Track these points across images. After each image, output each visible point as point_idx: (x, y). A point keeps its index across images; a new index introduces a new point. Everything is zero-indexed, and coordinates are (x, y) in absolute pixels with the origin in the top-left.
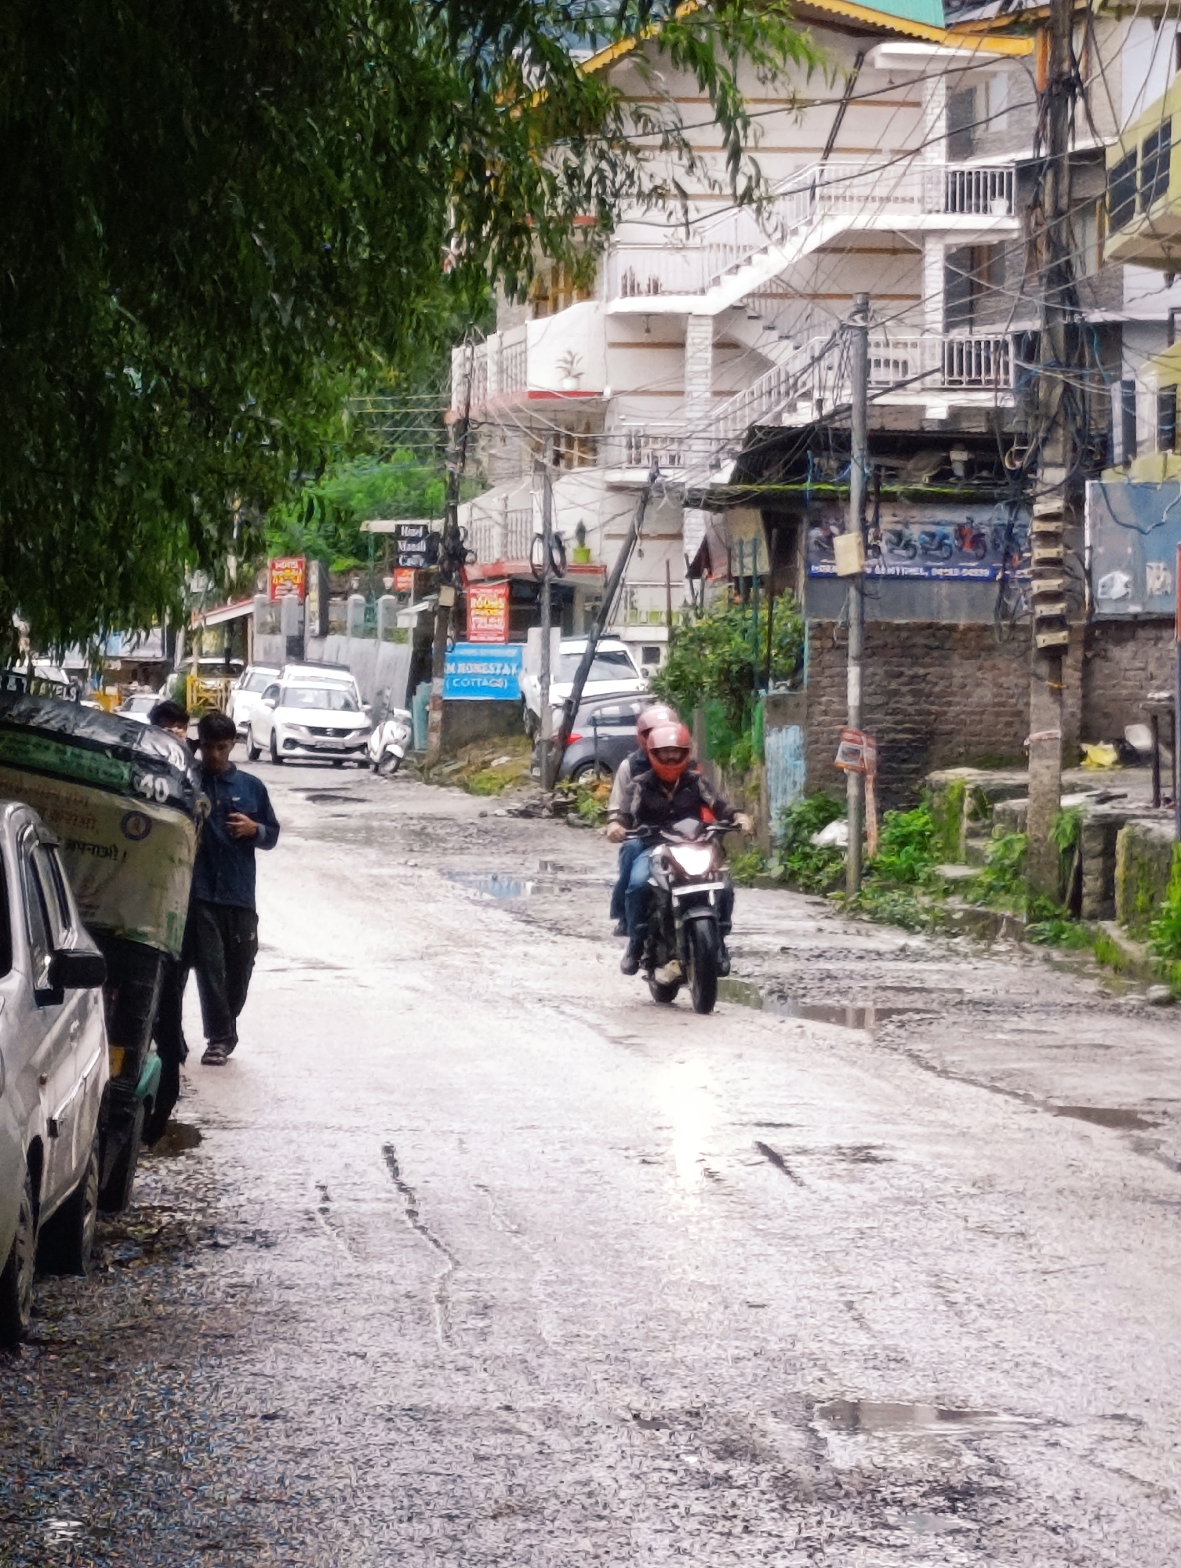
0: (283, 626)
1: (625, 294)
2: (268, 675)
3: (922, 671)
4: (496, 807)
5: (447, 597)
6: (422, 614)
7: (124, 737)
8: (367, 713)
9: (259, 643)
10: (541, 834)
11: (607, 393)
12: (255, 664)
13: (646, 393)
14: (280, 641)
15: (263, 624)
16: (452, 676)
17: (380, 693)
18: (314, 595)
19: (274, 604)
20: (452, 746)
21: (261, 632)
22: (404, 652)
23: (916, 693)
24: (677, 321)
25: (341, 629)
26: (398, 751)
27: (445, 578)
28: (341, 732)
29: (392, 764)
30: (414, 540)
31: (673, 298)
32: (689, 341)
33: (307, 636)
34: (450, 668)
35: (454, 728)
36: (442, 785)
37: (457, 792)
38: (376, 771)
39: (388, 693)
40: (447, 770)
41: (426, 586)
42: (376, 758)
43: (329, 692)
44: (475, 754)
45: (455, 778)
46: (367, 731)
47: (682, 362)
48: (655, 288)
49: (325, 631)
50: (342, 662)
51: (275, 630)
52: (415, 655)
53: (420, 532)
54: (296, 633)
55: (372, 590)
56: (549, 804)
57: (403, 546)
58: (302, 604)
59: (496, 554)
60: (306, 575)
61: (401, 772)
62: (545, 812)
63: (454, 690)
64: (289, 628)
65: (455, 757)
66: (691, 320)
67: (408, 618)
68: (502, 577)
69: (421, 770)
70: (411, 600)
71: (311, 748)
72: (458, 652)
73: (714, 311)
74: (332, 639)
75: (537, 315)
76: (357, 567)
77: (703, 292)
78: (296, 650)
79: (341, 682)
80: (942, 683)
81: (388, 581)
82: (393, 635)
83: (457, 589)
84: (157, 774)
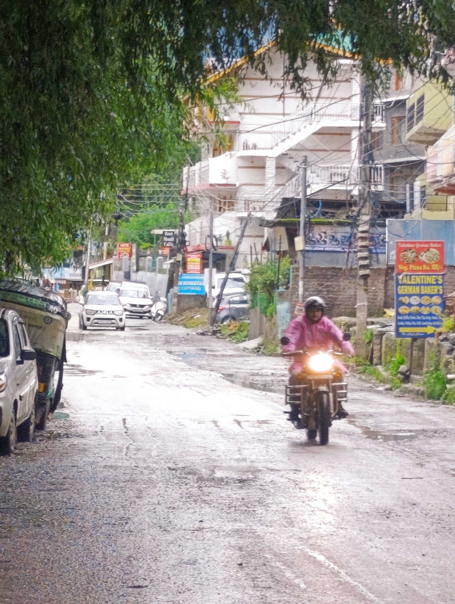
0: (123, 268)
1: (244, 149)
2: (116, 285)
3: (329, 283)
4: (192, 332)
5: (179, 257)
6: (171, 263)
7: (45, 295)
8: (152, 299)
9: (114, 274)
10: (206, 341)
11: (238, 185)
12: (113, 281)
13: (251, 185)
14: (122, 273)
15: (116, 267)
16: (181, 286)
17: (157, 292)
18: (134, 256)
19: (120, 259)
20: (181, 311)
21: (115, 270)
22: (166, 277)
23: (328, 291)
24: (263, 159)
25: (143, 269)
26: (162, 313)
27: (179, 251)
28: (142, 306)
29: (160, 317)
30: (169, 237)
31: (262, 150)
32: (267, 167)
33: (131, 272)
34: (180, 283)
35: (182, 304)
36: (176, 325)
37: (181, 327)
38: (154, 320)
39: (159, 292)
40: (179, 320)
41: (173, 254)
42: (154, 315)
43: (138, 292)
44: (188, 314)
45: (181, 323)
46: (151, 306)
47: (264, 173)
48: (255, 147)
49: (138, 270)
50: (144, 281)
51: (120, 269)
52: (169, 278)
53: (171, 234)
54: (128, 270)
55: (155, 255)
56: (211, 331)
57: (166, 239)
58: (130, 260)
59: (198, 242)
60: (131, 250)
61: (163, 321)
62: (210, 334)
63: (181, 291)
64: (125, 269)
65: (181, 315)
66: (268, 159)
67: (167, 265)
68: (199, 250)
69: (169, 319)
70: (168, 258)
71: (131, 312)
72: (183, 277)
73: (276, 156)
74: (140, 273)
75: (214, 156)
76: (150, 247)
77: (272, 148)
78: (128, 277)
79: (143, 288)
80: (337, 288)
81: (160, 252)
82: (162, 271)
83: (183, 255)
84: (54, 305)
